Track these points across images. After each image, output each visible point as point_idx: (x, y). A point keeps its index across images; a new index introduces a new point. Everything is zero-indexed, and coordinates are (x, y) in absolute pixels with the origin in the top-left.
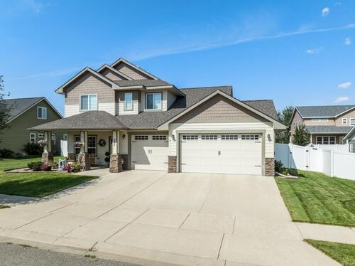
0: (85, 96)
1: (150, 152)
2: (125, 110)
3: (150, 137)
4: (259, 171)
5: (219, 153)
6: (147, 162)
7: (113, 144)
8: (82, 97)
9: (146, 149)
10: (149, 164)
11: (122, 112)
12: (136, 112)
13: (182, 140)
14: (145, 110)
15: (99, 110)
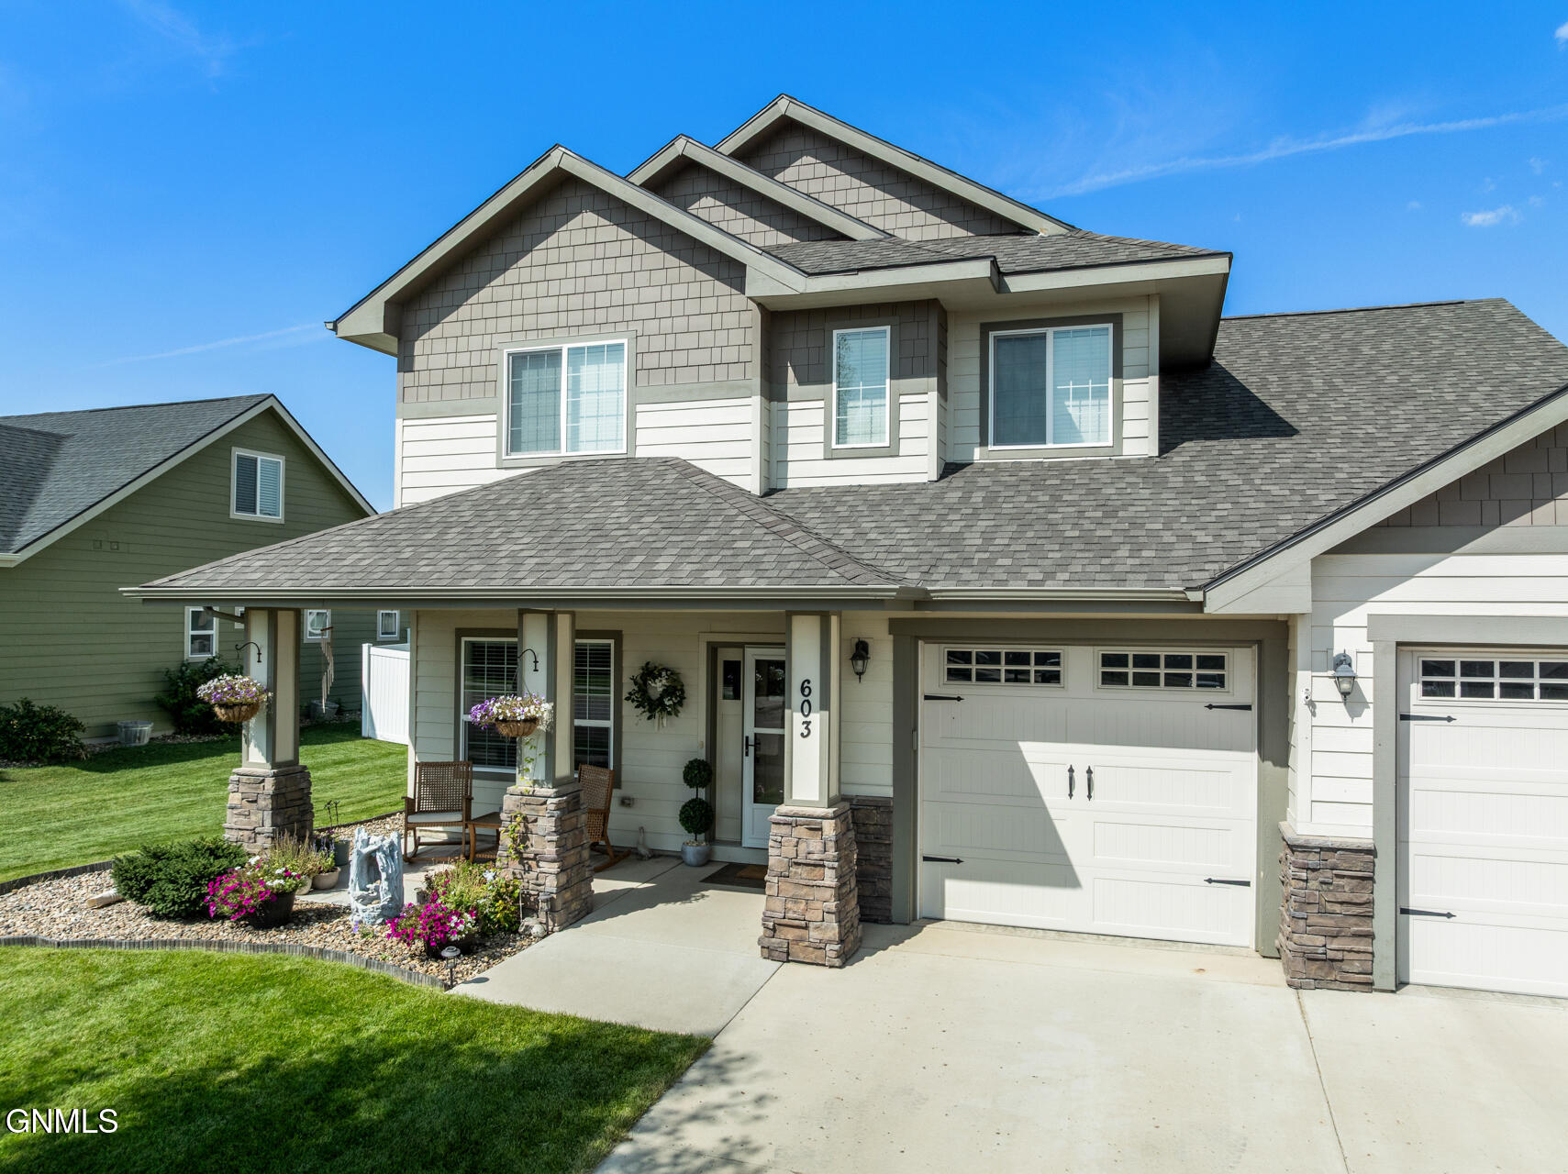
0: (537, 359)
2: (830, 456)
3: (1081, 663)
6: (1056, 870)
9: (1046, 759)
10: (1070, 881)
11: (808, 470)
13: (1417, 701)
14: (977, 454)
15: (641, 453)
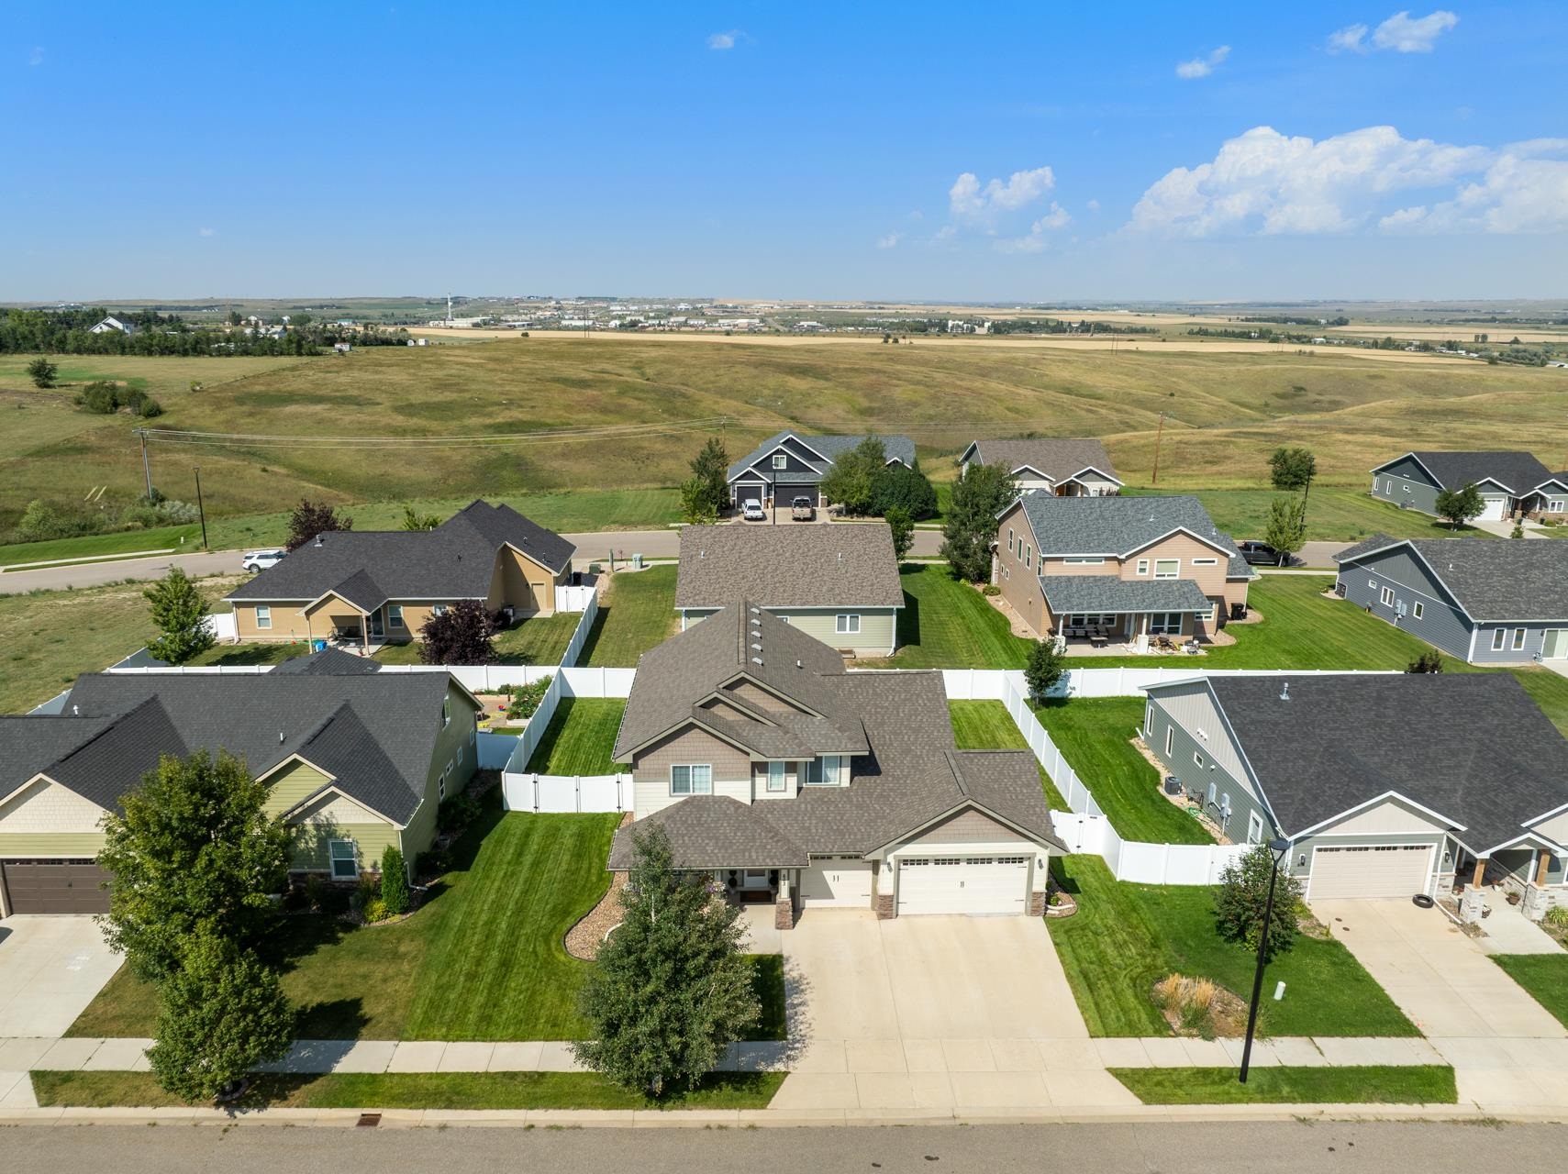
0: (682, 768)
1: (836, 878)
2: (768, 791)
4: (1021, 907)
5: (962, 884)
6: (829, 895)
7: (782, 882)
8: (674, 768)
9: (828, 875)
10: (833, 898)
11: (762, 795)
12: (791, 794)
13: (902, 866)
14: (804, 785)
15: (716, 794)
